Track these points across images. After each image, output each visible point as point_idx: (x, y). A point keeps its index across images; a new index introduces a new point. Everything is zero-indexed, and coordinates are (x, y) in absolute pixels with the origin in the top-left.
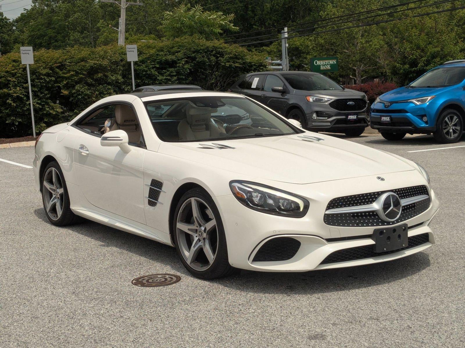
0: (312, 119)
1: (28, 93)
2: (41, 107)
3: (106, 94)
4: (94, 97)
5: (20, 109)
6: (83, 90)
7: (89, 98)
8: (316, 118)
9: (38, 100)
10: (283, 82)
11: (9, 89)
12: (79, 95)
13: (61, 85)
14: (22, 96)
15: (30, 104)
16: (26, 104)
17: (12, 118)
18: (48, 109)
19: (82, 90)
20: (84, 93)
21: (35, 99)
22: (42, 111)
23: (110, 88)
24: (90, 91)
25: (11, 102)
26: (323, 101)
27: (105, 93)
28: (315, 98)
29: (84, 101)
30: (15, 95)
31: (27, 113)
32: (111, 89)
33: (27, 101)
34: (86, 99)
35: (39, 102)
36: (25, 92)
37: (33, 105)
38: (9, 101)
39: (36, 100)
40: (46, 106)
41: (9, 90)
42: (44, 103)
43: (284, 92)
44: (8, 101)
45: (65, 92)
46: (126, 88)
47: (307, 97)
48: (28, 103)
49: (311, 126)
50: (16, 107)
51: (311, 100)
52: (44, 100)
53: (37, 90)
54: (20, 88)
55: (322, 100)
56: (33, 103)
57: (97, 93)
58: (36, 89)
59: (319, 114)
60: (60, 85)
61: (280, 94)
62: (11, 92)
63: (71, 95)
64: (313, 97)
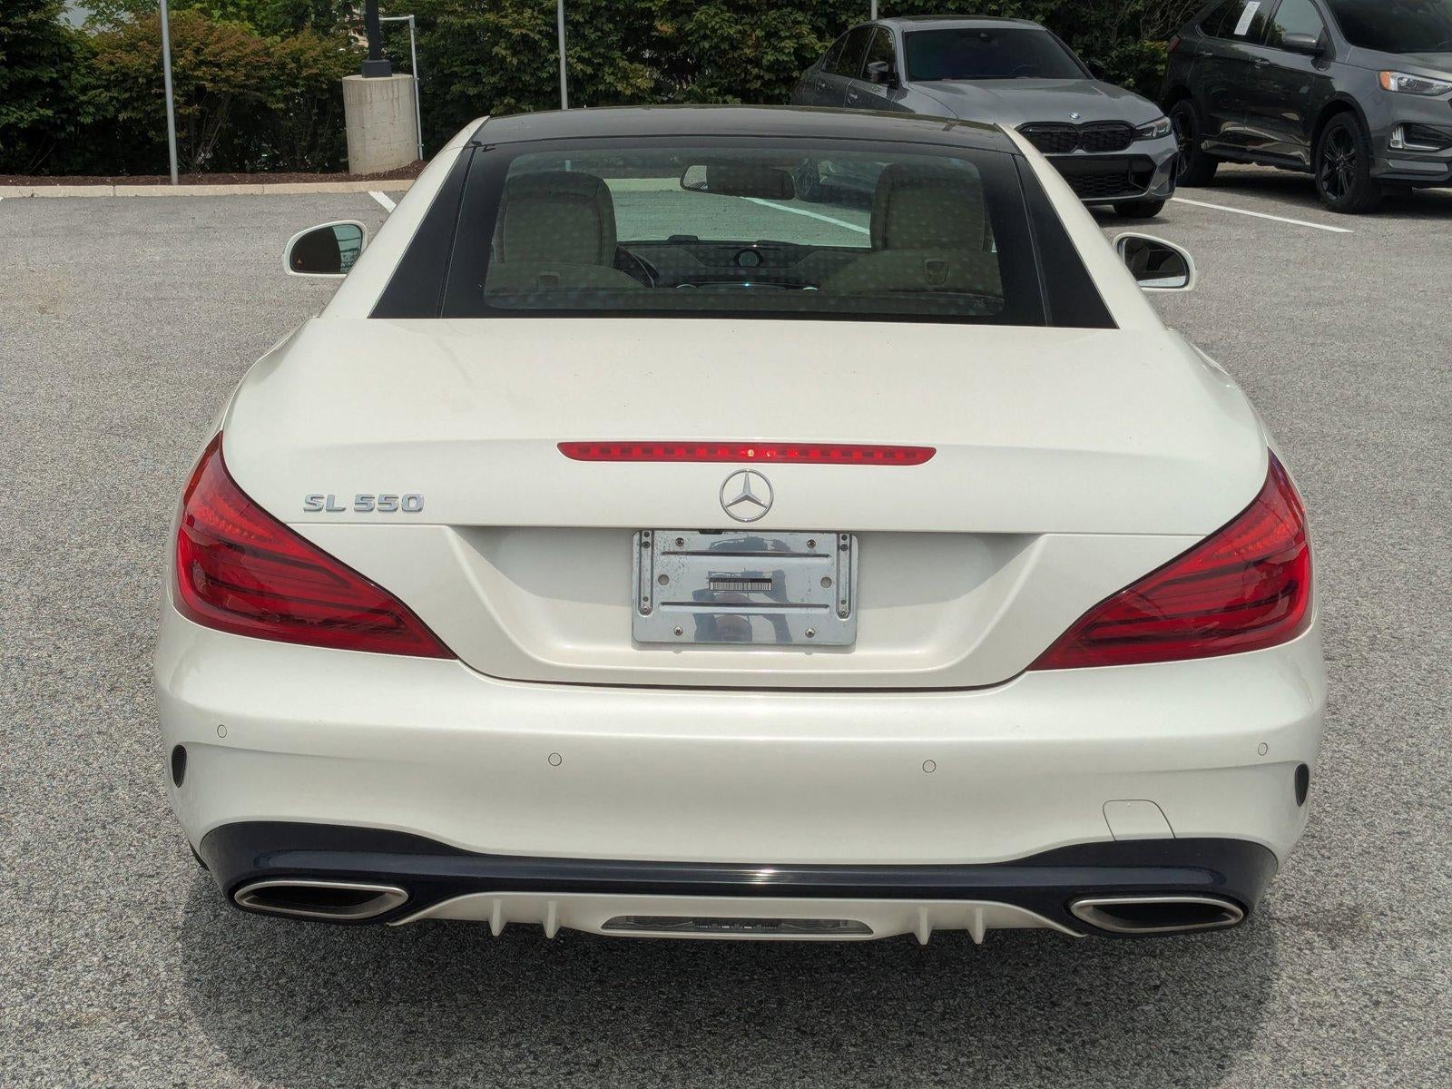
0: (1389, 147)
1: (555, 27)
2: (589, 70)
3: (786, 38)
4: (749, 47)
5: (532, 75)
6: (717, 23)
7: (734, 48)
8: (1400, 146)
9: (583, 50)
10: (1323, 19)
11: (503, 13)
12: (705, 37)
13: (655, 5)
14: (537, 37)
15: (557, 61)
16: (547, 60)
17: (506, 101)
18: (610, 79)
19: (714, 23)
20: (719, 32)
21: (575, 45)
22: (594, 85)
23: (801, 19)
24: (739, 27)
25: (504, 52)
26: (1433, 90)
27: (783, 34)
28: (1406, 78)
29: (720, 57)
30: (517, 32)
31: (549, 89)
32: (803, 22)
33: (551, 51)
34: (725, 52)
35: (586, 55)
36: (546, 24)
37: (568, 64)
38: (500, 50)
39: (578, 49)
40: (606, 69)
41: (502, 17)
42: (601, 61)
43: (1320, 53)
44: (496, 49)
45: (665, 28)
46: (851, 21)
47: (1382, 73)
48: (552, 57)
49: (1384, 170)
50: (518, 69)
51: (1392, 84)
52: (602, 50)
53: (581, 20)
54: (534, 10)
55: (1429, 86)
56: (567, 57)
57: (759, 33)
58: (579, 18)
59: (1413, 131)
60: (651, 4)
61: (1309, 59)
62: (506, 22)
63: (682, 36)
64: (1399, 75)
